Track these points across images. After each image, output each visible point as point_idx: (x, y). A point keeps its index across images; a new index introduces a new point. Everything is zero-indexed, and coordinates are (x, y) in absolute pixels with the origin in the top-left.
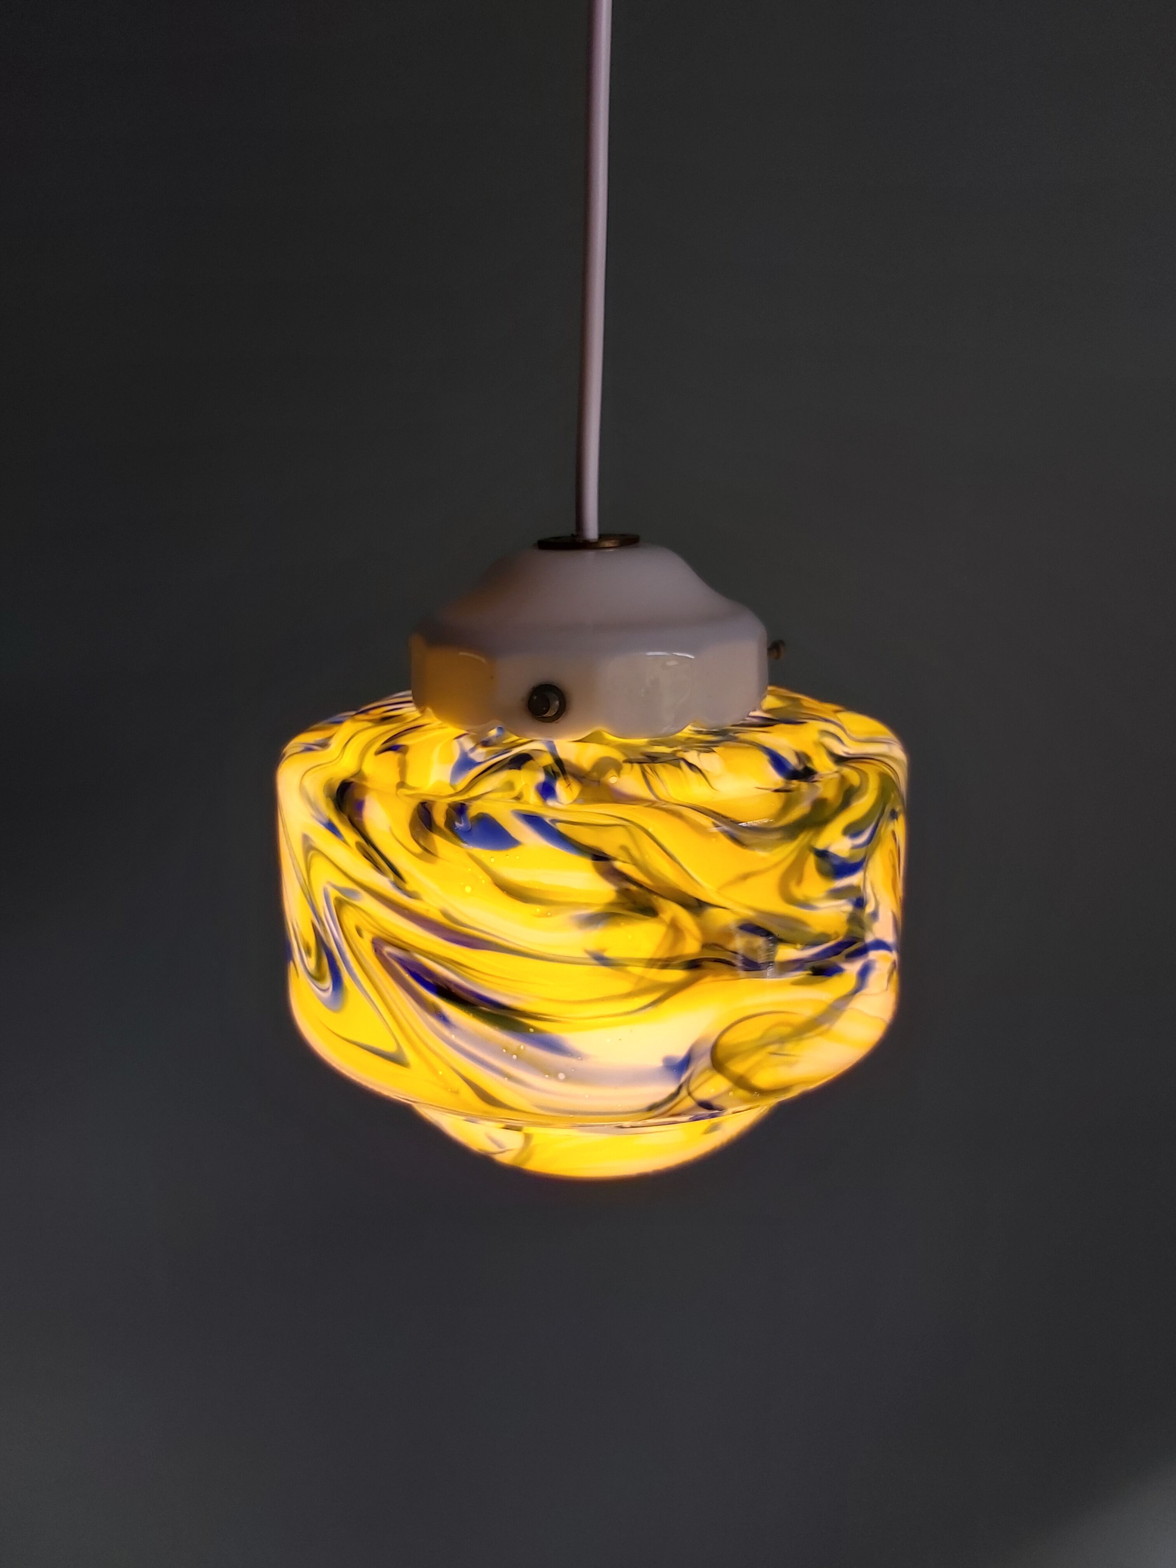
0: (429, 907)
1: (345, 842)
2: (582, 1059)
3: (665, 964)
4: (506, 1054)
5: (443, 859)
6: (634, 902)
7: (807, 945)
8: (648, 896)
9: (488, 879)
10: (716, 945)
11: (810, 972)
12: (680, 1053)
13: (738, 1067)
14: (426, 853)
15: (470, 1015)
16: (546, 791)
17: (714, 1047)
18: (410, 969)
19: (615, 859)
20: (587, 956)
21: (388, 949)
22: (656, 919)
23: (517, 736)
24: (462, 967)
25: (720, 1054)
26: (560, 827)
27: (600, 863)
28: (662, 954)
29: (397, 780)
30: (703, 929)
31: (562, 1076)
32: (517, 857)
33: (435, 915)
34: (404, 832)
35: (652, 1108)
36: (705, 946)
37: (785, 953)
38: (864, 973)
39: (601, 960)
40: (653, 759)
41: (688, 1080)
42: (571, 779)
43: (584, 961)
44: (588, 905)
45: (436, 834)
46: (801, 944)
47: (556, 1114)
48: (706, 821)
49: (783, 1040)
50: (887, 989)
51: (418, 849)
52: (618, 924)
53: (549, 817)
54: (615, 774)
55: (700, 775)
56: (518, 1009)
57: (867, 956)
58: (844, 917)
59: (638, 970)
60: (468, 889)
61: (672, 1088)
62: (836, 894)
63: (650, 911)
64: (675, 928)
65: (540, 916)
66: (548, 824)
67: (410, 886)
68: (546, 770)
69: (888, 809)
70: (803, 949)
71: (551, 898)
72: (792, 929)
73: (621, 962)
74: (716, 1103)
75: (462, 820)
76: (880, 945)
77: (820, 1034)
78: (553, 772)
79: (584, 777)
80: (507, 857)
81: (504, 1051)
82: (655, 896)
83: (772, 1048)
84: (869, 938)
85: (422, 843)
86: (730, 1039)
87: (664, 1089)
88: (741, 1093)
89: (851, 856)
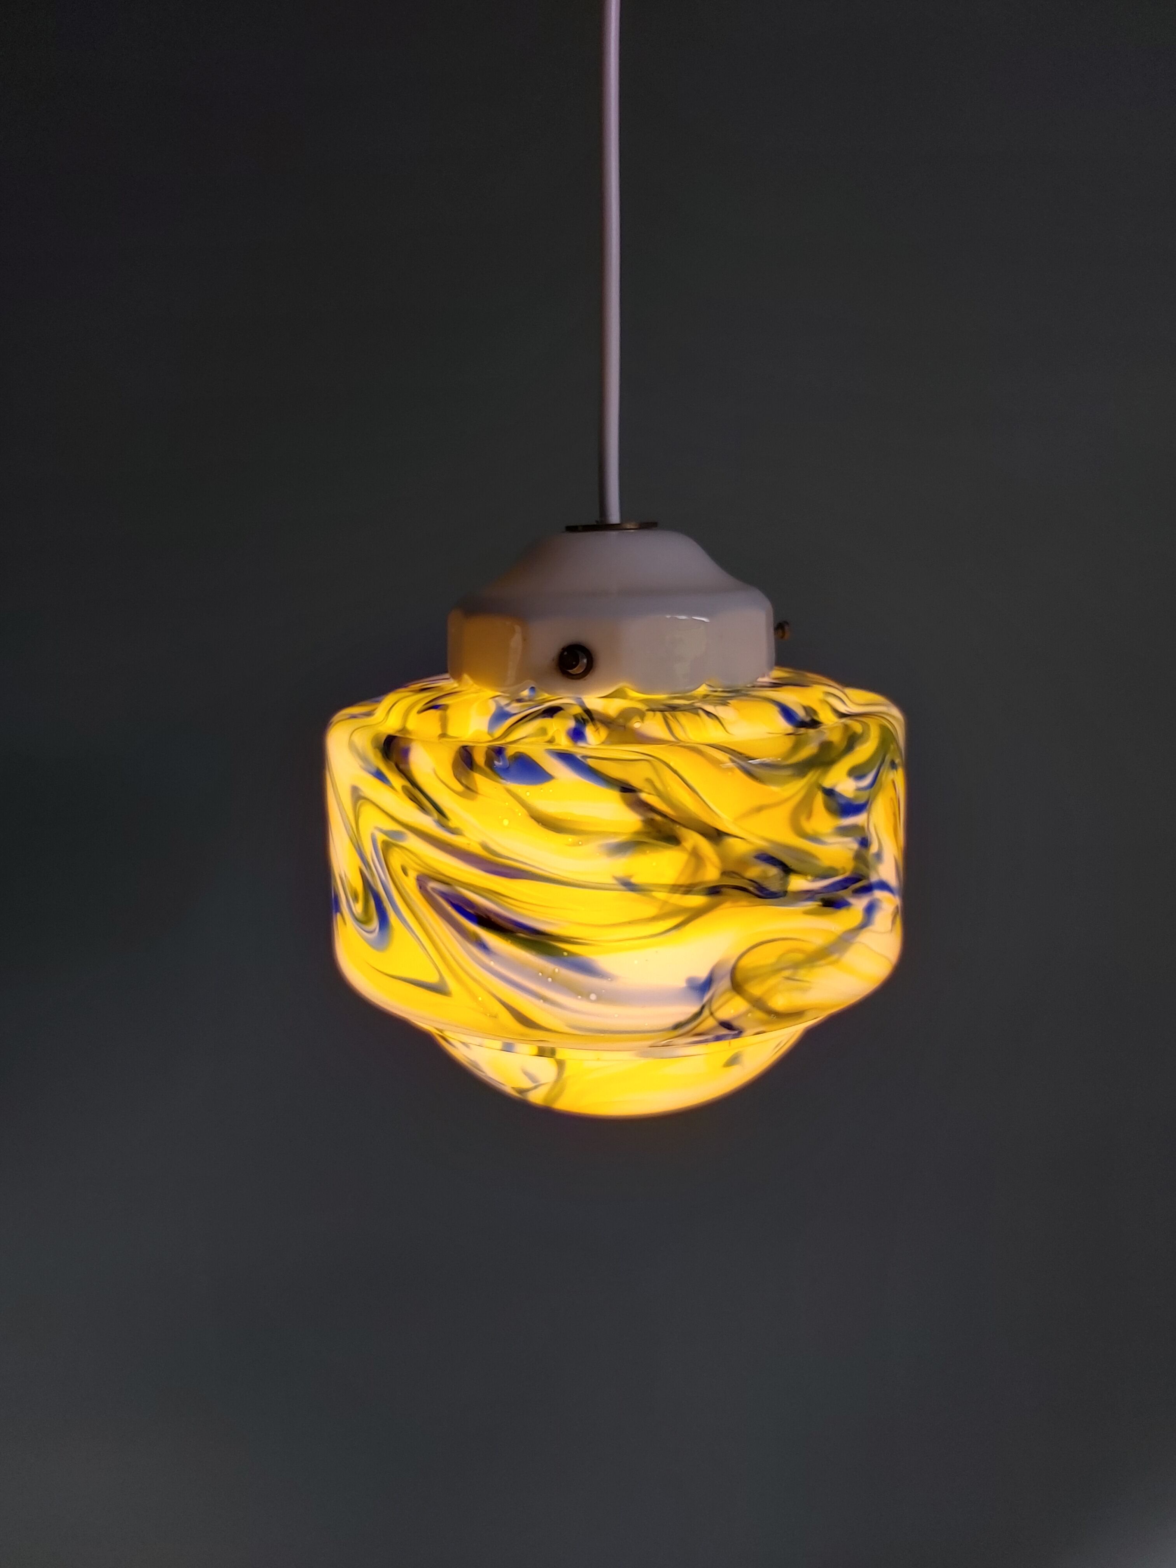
0: (470, 841)
1: (392, 787)
2: (611, 980)
3: (688, 889)
4: (541, 977)
5: (482, 795)
6: (659, 831)
7: (816, 877)
8: (671, 825)
9: (524, 811)
10: (733, 873)
11: (820, 903)
12: (702, 974)
13: (756, 990)
14: (467, 790)
15: (507, 942)
16: (577, 735)
17: (734, 970)
18: (453, 902)
19: (641, 791)
20: (614, 882)
21: (432, 885)
22: (677, 848)
23: (549, 694)
24: (501, 897)
25: (739, 976)
26: (590, 762)
27: (628, 795)
28: (684, 880)
29: (439, 732)
30: (723, 857)
31: (593, 997)
32: (551, 791)
33: (475, 848)
34: (447, 773)
35: (677, 1026)
36: (724, 873)
37: (797, 883)
38: (870, 910)
39: (628, 885)
40: (674, 708)
41: (710, 1000)
42: (599, 725)
43: (612, 887)
44: (615, 834)
45: (476, 772)
46: (812, 876)
47: (588, 1034)
48: (723, 757)
49: (796, 966)
50: (891, 930)
51: (459, 787)
52: (644, 852)
53: (580, 753)
54: (639, 720)
55: (717, 722)
56: (553, 934)
57: (873, 895)
58: (851, 855)
59: (661, 895)
60: (506, 822)
61: (695, 1009)
62: (843, 831)
63: (673, 840)
64: (696, 855)
65: (571, 845)
66: (579, 760)
67: (453, 823)
68: (576, 718)
69: (888, 758)
70: (813, 881)
71: (583, 828)
72: (803, 861)
73: (649, 888)
74: (736, 1023)
75: (501, 760)
76: (883, 886)
77: (832, 963)
78: (583, 719)
79: (610, 723)
80: (542, 791)
81: (540, 974)
82: (678, 826)
83: (787, 973)
84: (874, 878)
85: (463, 781)
86: (746, 962)
87: (686, 1010)
88: (760, 1015)
89: (856, 798)
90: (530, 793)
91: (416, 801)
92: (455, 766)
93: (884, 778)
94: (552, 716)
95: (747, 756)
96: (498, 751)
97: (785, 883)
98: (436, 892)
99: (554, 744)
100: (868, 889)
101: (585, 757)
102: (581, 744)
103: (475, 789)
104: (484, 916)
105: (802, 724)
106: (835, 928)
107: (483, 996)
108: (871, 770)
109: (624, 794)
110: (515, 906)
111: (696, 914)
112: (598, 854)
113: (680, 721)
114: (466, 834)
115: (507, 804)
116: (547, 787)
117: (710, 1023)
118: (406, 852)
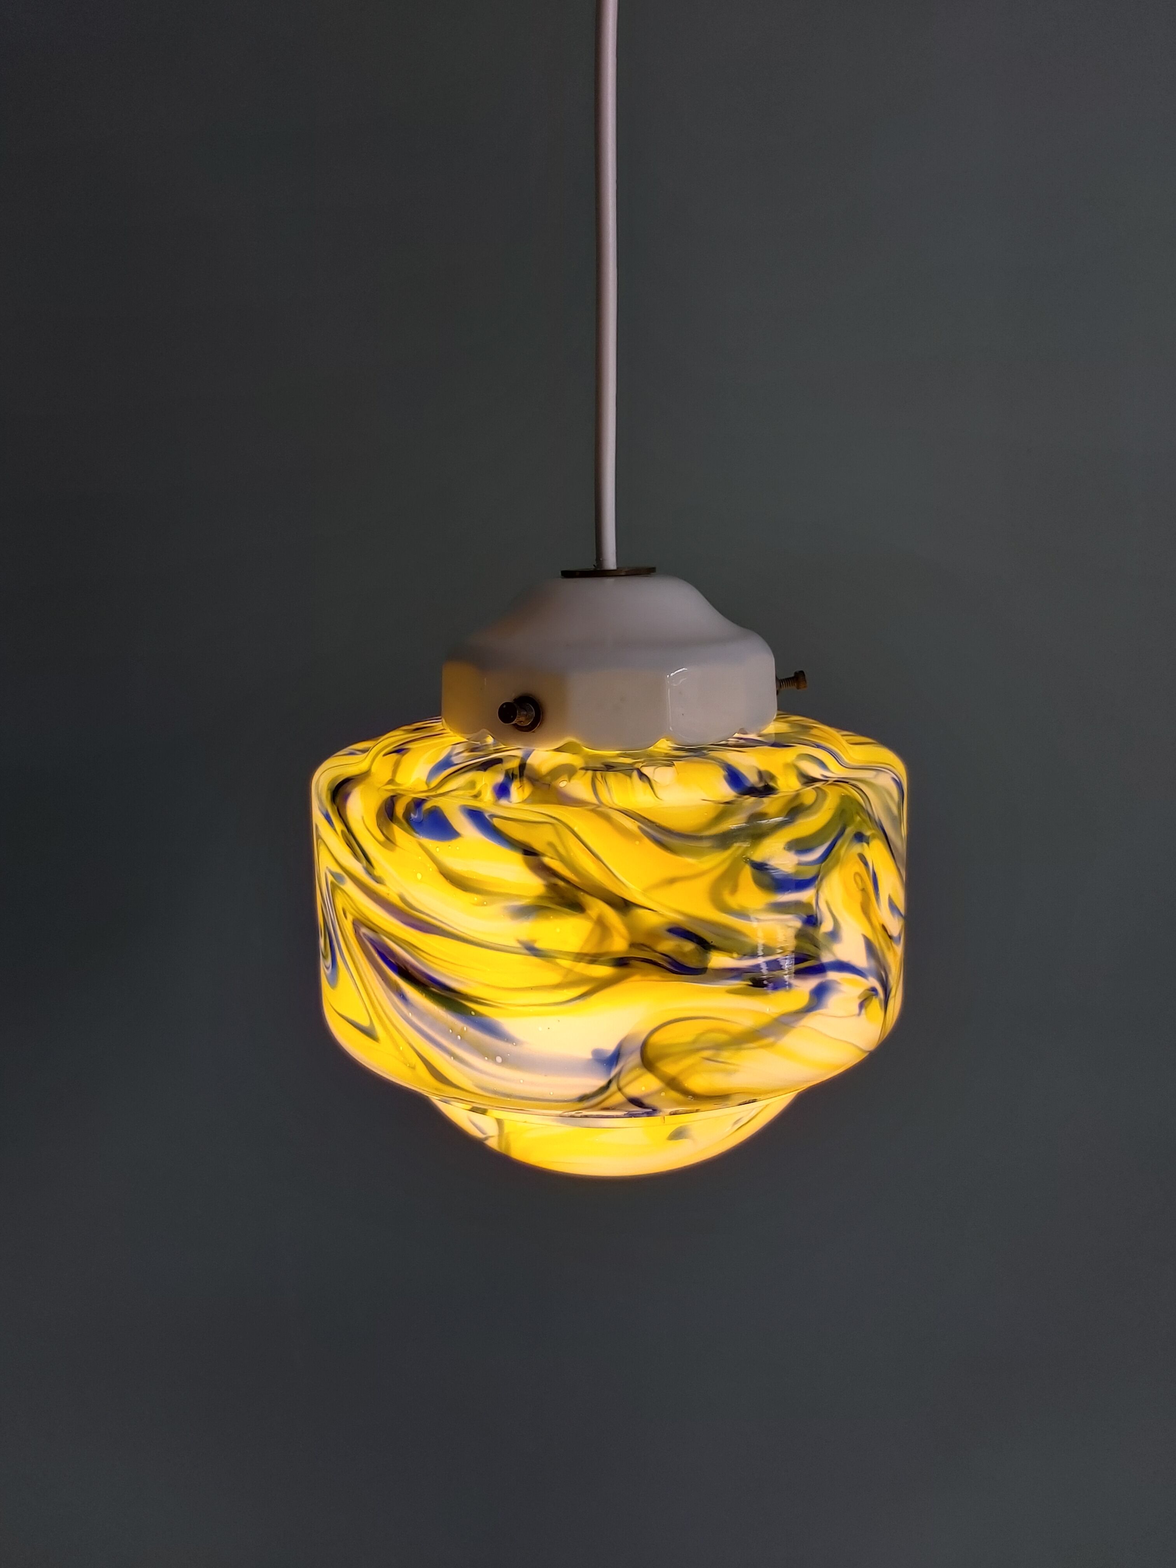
0: (390, 891)
2: (516, 1045)
3: (594, 959)
4: (452, 1034)
5: (400, 847)
6: (563, 897)
7: (745, 955)
8: (575, 891)
9: (435, 867)
10: (643, 945)
11: (750, 983)
12: (610, 1047)
13: (670, 1068)
14: (387, 841)
15: (422, 995)
16: (502, 791)
17: (644, 1045)
18: (379, 949)
19: (544, 855)
20: (518, 945)
21: (364, 930)
22: (581, 915)
23: (504, 745)
24: (416, 950)
25: (650, 1052)
26: (496, 822)
27: (530, 858)
28: (589, 949)
30: (631, 928)
31: (499, 1059)
32: (458, 848)
33: (395, 900)
34: (372, 822)
35: (583, 1098)
36: (633, 945)
37: (718, 960)
38: (820, 994)
39: (532, 950)
40: (609, 767)
41: (618, 1074)
42: (525, 781)
43: (516, 950)
44: (519, 897)
45: (396, 825)
46: (738, 954)
47: (496, 1096)
48: (631, 825)
49: (719, 1047)
50: (858, 1014)
51: (381, 838)
52: (547, 918)
53: (488, 812)
54: (567, 779)
55: (648, 785)
56: (461, 992)
57: (825, 976)
58: (791, 933)
59: (566, 963)
60: (419, 876)
61: (602, 1082)
62: (779, 908)
63: (577, 907)
64: (601, 924)
65: (477, 905)
66: (486, 818)
67: (378, 872)
68: (507, 774)
69: (850, 831)
70: (740, 959)
71: (489, 889)
72: (726, 938)
73: (553, 954)
74: (647, 1101)
75: (417, 812)
76: (843, 966)
77: (762, 1047)
78: (513, 774)
79: (537, 780)
80: (450, 847)
81: (451, 1031)
82: (582, 893)
83: (707, 1053)
84: (827, 958)
85: (385, 832)
86: (659, 1039)
87: (593, 1082)
88: (674, 1094)
89: (797, 873)
90: (437, 847)
91: (351, 847)
92: (379, 816)
93: (843, 851)
94: (485, 770)
95: (658, 825)
96: (418, 803)
97: (706, 960)
98: (366, 938)
99: (478, 799)
100: (820, 969)
101: (493, 816)
102: (503, 802)
103: (394, 841)
104: (403, 967)
105: (752, 791)
106: (769, 1010)
107: (403, 1046)
108: (822, 844)
109: (525, 856)
110: (430, 961)
111: (602, 985)
112: (502, 916)
113: (608, 783)
114: (387, 883)
115: (420, 858)
116: (454, 843)
117: (618, 1098)
118: (345, 895)
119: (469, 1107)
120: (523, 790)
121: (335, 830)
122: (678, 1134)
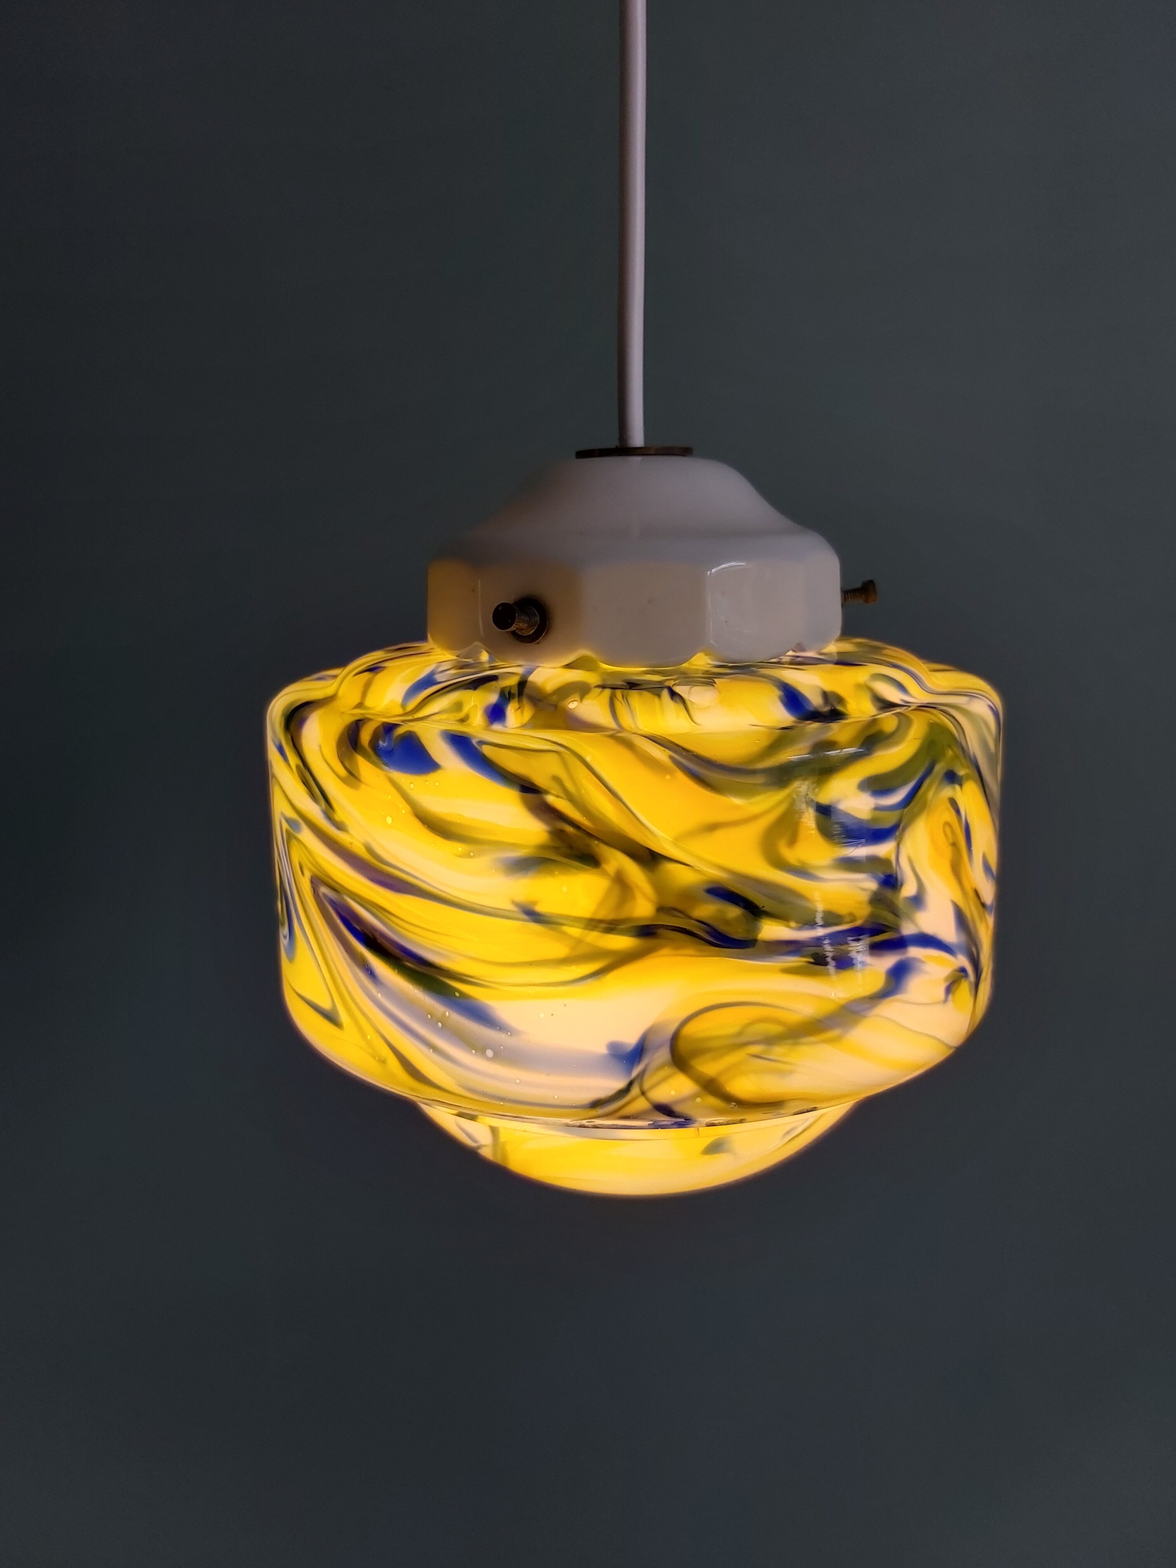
0: (354, 840)
2: (511, 1036)
3: (611, 927)
4: (431, 1021)
5: (365, 784)
6: (571, 847)
7: (805, 924)
8: (588, 840)
9: (409, 808)
10: (675, 909)
11: (812, 960)
12: (631, 1039)
13: (708, 1068)
14: (351, 777)
15: (394, 971)
16: (496, 714)
17: (675, 1037)
18: (341, 913)
19: (547, 792)
20: (514, 908)
21: (323, 890)
22: (595, 870)
24: (386, 914)
25: (683, 1046)
26: (486, 750)
27: (529, 796)
28: (604, 914)
30: (659, 888)
31: (490, 1053)
32: (437, 784)
33: (359, 849)
34: (331, 752)
35: (596, 1104)
36: (661, 909)
37: (771, 930)
38: (899, 973)
39: (532, 915)
40: (633, 685)
41: (641, 1075)
42: (525, 701)
43: (512, 915)
44: (515, 846)
45: (359, 754)
46: (797, 922)
47: (486, 1100)
48: (660, 754)
49: (770, 1041)
50: (946, 1001)
51: (342, 772)
52: (551, 873)
53: (482, 739)
54: (578, 698)
55: (682, 706)
56: (443, 968)
57: (906, 953)
58: (865, 897)
59: (575, 931)
60: (389, 820)
61: (619, 1084)
62: (850, 864)
63: (590, 860)
64: (620, 881)
65: (461, 856)
66: (474, 746)
67: (339, 816)
69: (942, 771)
70: (799, 929)
71: (477, 835)
72: (782, 902)
73: (556, 920)
74: (678, 1109)
75: (387, 738)
76: (927, 941)
77: (825, 1041)
78: (509, 693)
79: (540, 700)
80: (427, 783)
81: (429, 1016)
82: (596, 842)
83: (755, 1049)
84: (908, 930)
85: (347, 764)
86: (694, 1030)
87: (613, 1084)
88: (712, 1100)
89: (874, 820)
90: (412, 782)
91: (307, 785)
92: (340, 744)
93: (930, 794)
94: (475, 688)
95: (694, 753)
96: (389, 728)
97: (755, 929)
98: (327, 901)
99: (465, 724)
100: (900, 944)
101: (482, 743)
102: (497, 727)
103: (357, 775)
104: (371, 936)
105: (815, 716)
106: (835, 994)
107: (371, 1035)
108: (904, 783)
109: (523, 793)
110: (402, 928)
111: (622, 960)
112: (494, 871)
113: (630, 703)
114: (350, 830)
115: (390, 797)
116: (432, 778)
117: (641, 1104)
118: (302, 846)
119: (455, 1112)
120: (522, 713)
121: (289, 765)
122: (715, 1148)
